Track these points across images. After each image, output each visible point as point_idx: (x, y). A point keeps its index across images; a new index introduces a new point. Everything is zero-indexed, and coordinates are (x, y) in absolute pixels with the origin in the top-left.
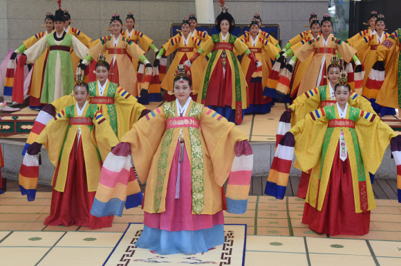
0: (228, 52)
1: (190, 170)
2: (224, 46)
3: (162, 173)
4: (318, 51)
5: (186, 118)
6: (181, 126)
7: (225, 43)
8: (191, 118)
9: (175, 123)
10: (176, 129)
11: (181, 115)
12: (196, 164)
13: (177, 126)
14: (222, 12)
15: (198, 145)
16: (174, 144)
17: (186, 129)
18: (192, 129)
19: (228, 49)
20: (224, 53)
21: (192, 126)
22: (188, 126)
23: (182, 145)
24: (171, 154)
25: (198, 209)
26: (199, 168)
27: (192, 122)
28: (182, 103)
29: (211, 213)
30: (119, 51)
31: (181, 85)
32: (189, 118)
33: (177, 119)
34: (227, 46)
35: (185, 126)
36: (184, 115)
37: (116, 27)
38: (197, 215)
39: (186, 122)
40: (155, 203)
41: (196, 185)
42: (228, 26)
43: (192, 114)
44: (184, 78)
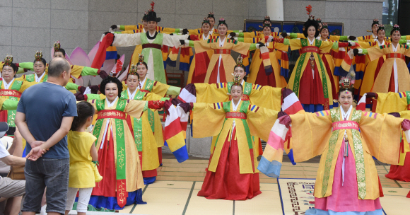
0: (315, 55)
1: (354, 163)
2: (312, 49)
3: (329, 165)
4: (389, 56)
5: (349, 122)
6: (345, 128)
7: (313, 47)
8: (353, 121)
9: (340, 125)
10: (341, 131)
11: (345, 119)
12: (358, 158)
13: (342, 128)
14: (309, 19)
15: (359, 143)
16: (340, 142)
17: (349, 130)
18: (354, 130)
19: (315, 51)
20: (312, 56)
21: (354, 128)
22: (351, 128)
23: (347, 143)
24: (337, 150)
25: (362, 195)
26: (361, 162)
27: (354, 125)
28: (346, 110)
29: (373, 198)
30: (225, 51)
31: (346, 95)
32: (351, 122)
33: (342, 122)
34: (314, 49)
35: (348, 128)
36: (347, 119)
37: (222, 30)
38: (362, 200)
39: (350, 124)
40: (323, 189)
41: (360, 176)
42: (315, 32)
43: (353, 119)
44: (348, 90)
